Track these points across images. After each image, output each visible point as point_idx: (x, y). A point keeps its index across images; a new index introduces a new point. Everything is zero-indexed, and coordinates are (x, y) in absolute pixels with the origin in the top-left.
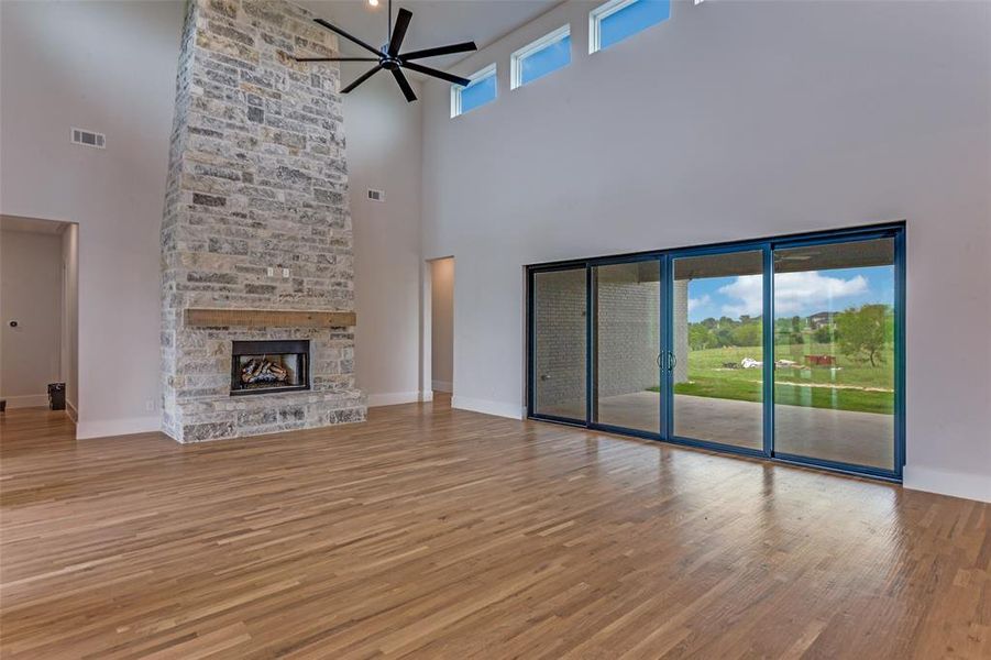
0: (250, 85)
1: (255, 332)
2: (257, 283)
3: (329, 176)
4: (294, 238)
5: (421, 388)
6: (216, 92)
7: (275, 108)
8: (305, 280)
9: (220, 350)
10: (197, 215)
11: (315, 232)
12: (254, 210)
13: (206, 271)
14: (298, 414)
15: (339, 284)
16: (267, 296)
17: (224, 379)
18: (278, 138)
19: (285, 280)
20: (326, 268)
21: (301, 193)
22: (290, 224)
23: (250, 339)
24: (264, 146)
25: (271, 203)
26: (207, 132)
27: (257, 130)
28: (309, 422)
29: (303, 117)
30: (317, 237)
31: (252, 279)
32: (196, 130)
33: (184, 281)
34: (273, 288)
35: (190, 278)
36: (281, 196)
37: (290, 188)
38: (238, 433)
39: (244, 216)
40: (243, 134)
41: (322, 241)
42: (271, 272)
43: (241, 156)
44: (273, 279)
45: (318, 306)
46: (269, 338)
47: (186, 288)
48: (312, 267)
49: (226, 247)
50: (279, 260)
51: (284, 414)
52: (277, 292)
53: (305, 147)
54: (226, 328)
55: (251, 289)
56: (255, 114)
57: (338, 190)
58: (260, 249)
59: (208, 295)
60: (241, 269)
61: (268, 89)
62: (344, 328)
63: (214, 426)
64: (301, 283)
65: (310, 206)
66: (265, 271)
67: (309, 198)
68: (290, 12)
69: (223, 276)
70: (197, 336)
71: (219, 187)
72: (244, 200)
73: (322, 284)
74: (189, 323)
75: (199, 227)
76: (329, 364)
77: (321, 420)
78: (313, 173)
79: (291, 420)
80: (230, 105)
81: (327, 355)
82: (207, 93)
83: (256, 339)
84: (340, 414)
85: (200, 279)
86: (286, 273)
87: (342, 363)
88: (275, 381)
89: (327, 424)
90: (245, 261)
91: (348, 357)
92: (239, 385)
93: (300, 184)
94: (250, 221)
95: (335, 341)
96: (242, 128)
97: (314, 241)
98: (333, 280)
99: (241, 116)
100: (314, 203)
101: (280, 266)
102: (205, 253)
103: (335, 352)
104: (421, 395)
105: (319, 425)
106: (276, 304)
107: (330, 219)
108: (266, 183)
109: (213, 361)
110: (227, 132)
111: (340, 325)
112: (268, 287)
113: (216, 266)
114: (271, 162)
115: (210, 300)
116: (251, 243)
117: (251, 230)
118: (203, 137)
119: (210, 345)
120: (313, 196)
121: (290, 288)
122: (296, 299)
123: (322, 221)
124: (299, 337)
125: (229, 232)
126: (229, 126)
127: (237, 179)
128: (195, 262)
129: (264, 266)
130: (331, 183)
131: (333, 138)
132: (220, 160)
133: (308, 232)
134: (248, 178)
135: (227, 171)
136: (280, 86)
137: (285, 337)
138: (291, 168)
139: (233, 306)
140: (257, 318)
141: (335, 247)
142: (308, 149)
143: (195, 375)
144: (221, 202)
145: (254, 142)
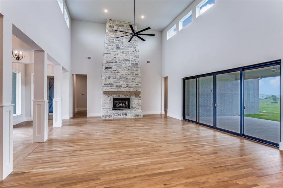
0: (116, 42)
1: (118, 96)
2: (118, 85)
3: (135, 59)
4: (126, 75)
5: (161, 111)
6: (110, 45)
7: (122, 46)
8: (129, 84)
9: (110, 100)
10: (106, 71)
11: (131, 73)
12: (118, 69)
13: (108, 83)
14: (126, 114)
15: (137, 85)
16: (120, 88)
17: (111, 106)
18: (123, 52)
19: (124, 84)
20: (134, 81)
21: (128, 64)
22: (125, 71)
23: (117, 97)
24: (119, 55)
25: (121, 67)
26: (108, 54)
27: (118, 51)
28: (129, 116)
29: (128, 47)
30: (132, 74)
31: (117, 84)
32: (106, 54)
33: (103, 85)
34: (122, 86)
35: (105, 85)
36: (123, 65)
37: (126, 63)
38: (113, 118)
39: (115, 71)
40: (115, 53)
41: (133, 75)
42: (121, 82)
43: (115, 58)
44: (122, 84)
45: (132, 90)
46: (121, 97)
47: (104, 87)
48: (130, 81)
49: (112, 78)
50: (123, 80)
51: (123, 114)
52: (123, 87)
53: (129, 53)
54: (112, 95)
55: (117, 86)
56: (118, 48)
57: (137, 62)
58: (119, 77)
59: (108, 88)
60: (115, 82)
61: (121, 42)
62: (138, 95)
63: (108, 116)
64: (128, 85)
65: (130, 67)
66: (120, 82)
67: (130, 65)
68: (125, 23)
69: (111, 84)
70: (106, 96)
71: (111, 65)
72: (115, 67)
73: (133, 85)
74: (104, 94)
75: (107, 74)
76: (134, 104)
77: (131, 116)
78: (131, 59)
79: (124, 116)
80: (112, 47)
81: (135, 101)
82: (108, 45)
83: (118, 97)
84: (136, 115)
85: (107, 85)
86: (125, 83)
87: (138, 103)
88: (123, 107)
89: (133, 117)
90: (116, 80)
91: (139, 102)
92: (115, 107)
93: (128, 62)
94: (117, 72)
95: (136, 98)
96: (115, 51)
97: (131, 75)
98: (136, 84)
99: (115, 49)
100: (131, 66)
101: (123, 81)
102: (108, 79)
103: (136, 101)
104: (161, 112)
105: (131, 118)
106: (122, 90)
107: (135, 70)
108: (120, 63)
109: (109, 102)
110: (112, 53)
111: (137, 94)
112: (120, 86)
113: (110, 82)
114: (121, 58)
115: (108, 89)
116: (117, 76)
117: (117, 73)
118: (107, 55)
119: (109, 98)
120: (131, 64)
121: (125, 86)
122: (127, 88)
123: (133, 70)
124: (127, 97)
125: (112, 74)
126: (112, 51)
127: (114, 62)
128: (106, 81)
129: (120, 81)
130: (135, 61)
131: (135, 50)
132: (111, 59)
133: (129, 73)
134: (116, 62)
135: (112, 61)
136: (123, 41)
137: (124, 97)
138: (126, 59)
139: (113, 90)
140: (118, 93)
141: (136, 76)
142: (130, 54)
143: (106, 105)
144: (111, 68)
145: (117, 54)
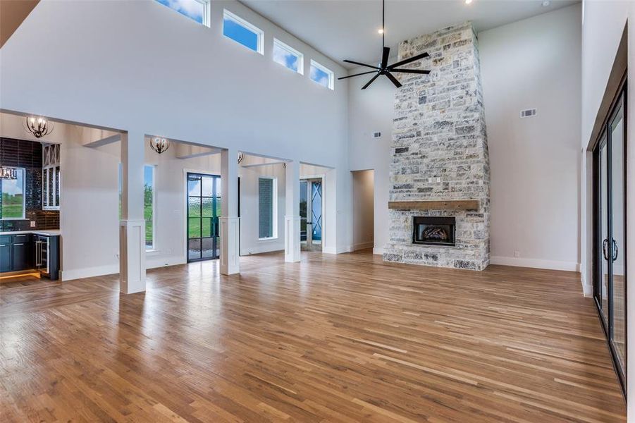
0: (419, 87)
1: (422, 212)
2: (423, 187)
3: (465, 117)
4: (443, 160)
5: (579, 261)
6: (404, 98)
7: (432, 92)
8: (450, 182)
9: (406, 221)
10: (397, 158)
11: (456, 153)
12: (422, 150)
13: (401, 183)
14: (434, 257)
15: (472, 183)
16: (428, 193)
17: (408, 234)
18: (434, 108)
19: (438, 184)
20: (464, 174)
21: (447, 133)
22: (440, 152)
23: (420, 216)
24: (426, 115)
25: (430, 144)
26: (401, 119)
27: (424, 108)
28: (442, 263)
29: (448, 90)
30: (457, 156)
31: (421, 185)
32: (396, 120)
33: (392, 189)
34: (432, 189)
35: (395, 188)
36: (435, 138)
37: (441, 132)
38: (404, 261)
39: (417, 154)
40: (416, 113)
41: (461, 158)
42: (430, 180)
43: (415, 124)
44: (431, 184)
45: (457, 197)
46: (429, 215)
47: (393, 192)
48: (454, 175)
49: (409, 171)
50: (434, 174)
51: (426, 256)
52: (434, 190)
53: (449, 106)
54: (409, 210)
55: (420, 190)
56: (423, 100)
57: (471, 123)
58: (425, 169)
59: (401, 194)
60: (415, 181)
61: (429, 84)
62: (476, 210)
63: (394, 255)
64: (447, 184)
65: (452, 139)
66: (427, 180)
67: (453, 134)
68: (440, 35)
69: (408, 185)
70: (398, 214)
71: (405, 142)
72: (417, 145)
73: (461, 184)
74: (389, 208)
75: (397, 164)
76: (465, 232)
77: (448, 264)
78: (454, 119)
79: (431, 260)
80: (409, 101)
81: (467, 227)
82: (401, 101)
83: (423, 216)
84: (461, 263)
85: (398, 188)
86: (438, 180)
87: (475, 232)
88: (439, 239)
89: (452, 266)
90: (418, 176)
91: (479, 229)
92: (416, 240)
93: (446, 128)
94: (419, 156)
95: (469, 218)
96: (416, 110)
97: (456, 159)
98: (468, 180)
99: (415, 102)
100: (454, 137)
101: (435, 176)
102: (400, 175)
103: (470, 224)
104: (578, 267)
105: (447, 267)
106: (433, 197)
107: (465, 144)
108: (427, 134)
109: (403, 225)
110: (410, 114)
111: (471, 208)
112: (428, 188)
113: (404, 180)
114: (430, 122)
115: (401, 197)
116: (420, 167)
117: (420, 160)
118: (399, 122)
119: (403, 218)
120: (454, 133)
121: (441, 188)
122: (444, 194)
123: (460, 146)
124: (446, 215)
125: (410, 164)
126: (410, 111)
127: (414, 136)
128: (396, 180)
129: (427, 177)
130: (467, 122)
131: (467, 93)
132: (406, 130)
133: (451, 155)
134: (419, 134)
135: (409, 134)
136: (435, 79)
137: (438, 215)
138: (441, 121)
139: (412, 199)
140: (418, 205)
141: (469, 160)
142: (452, 106)
143: (396, 232)
144: (407, 149)
145: (421, 115)
